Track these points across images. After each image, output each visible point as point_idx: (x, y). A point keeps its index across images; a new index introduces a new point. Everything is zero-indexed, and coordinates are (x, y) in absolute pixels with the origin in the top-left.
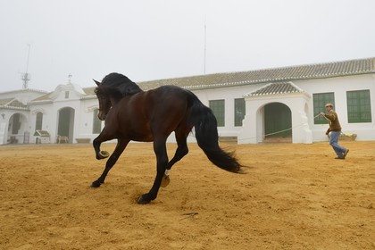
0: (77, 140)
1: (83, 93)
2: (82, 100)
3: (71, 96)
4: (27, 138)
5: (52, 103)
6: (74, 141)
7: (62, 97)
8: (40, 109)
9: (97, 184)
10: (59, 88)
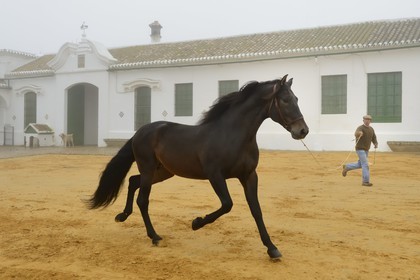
0: (106, 141)
1: (111, 57)
2: (111, 70)
3: (90, 64)
4: (9, 136)
5: (52, 75)
6: (101, 143)
7: (72, 64)
8: (31, 85)
9: (198, 224)
10: (66, 49)
